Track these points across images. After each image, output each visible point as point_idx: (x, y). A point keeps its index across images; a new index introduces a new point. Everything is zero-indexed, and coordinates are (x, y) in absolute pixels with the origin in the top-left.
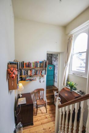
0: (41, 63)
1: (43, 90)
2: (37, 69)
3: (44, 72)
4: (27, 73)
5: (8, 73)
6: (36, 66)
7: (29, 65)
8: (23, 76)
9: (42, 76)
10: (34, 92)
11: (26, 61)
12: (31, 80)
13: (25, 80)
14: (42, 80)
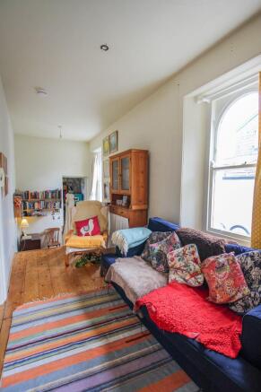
0: (53, 192)
1: (58, 229)
2: (47, 200)
3: (57, 204)
4: (34, 206)
5: (15, 203)
6: (46, 197)
7: (35, 196)
8: (28, 210)
9: (57, 210)
10: (44, 233)
11: (32, 191)
12: (39, 216)
13: (30, 216)
14: (56, 215)
